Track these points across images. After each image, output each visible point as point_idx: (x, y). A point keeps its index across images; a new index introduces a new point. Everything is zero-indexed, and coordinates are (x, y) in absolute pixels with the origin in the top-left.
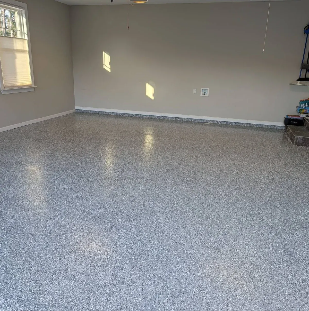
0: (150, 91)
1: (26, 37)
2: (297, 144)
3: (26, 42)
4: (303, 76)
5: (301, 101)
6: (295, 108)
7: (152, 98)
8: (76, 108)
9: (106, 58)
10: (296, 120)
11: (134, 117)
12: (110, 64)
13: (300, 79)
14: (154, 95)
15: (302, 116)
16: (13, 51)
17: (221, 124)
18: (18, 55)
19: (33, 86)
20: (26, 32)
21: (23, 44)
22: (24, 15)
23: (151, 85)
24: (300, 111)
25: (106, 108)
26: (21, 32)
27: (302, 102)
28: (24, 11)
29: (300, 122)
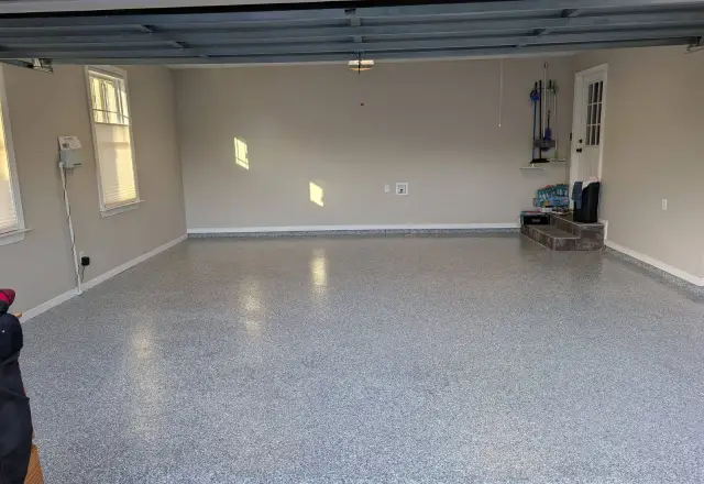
0: (316, 194)
1: (126, 122)
2: (557, 249)
3: (127, 130)
4: (537, 157)
5: (539, 191)
6: (531, 201)
7: (321, 204)
8: (189, 231)
9: (241, 148)
10: (538, 217)
11: (292, 236)
12: (248, 156)
13: (534, 161)
14: (323, 200)
15: (544, 210)
16: (112, 145)
17: (430, 234)
18: (120, 151)
19: (138, 201)
20: (126, 113)
21: (124, 133)
22: (123, 88)
23: (317, 184)
24: (542, 204)
25: (252, 226)
26: (119, 116)
27: (541, 191)
28: (122, 81)
29: (544, 220)
